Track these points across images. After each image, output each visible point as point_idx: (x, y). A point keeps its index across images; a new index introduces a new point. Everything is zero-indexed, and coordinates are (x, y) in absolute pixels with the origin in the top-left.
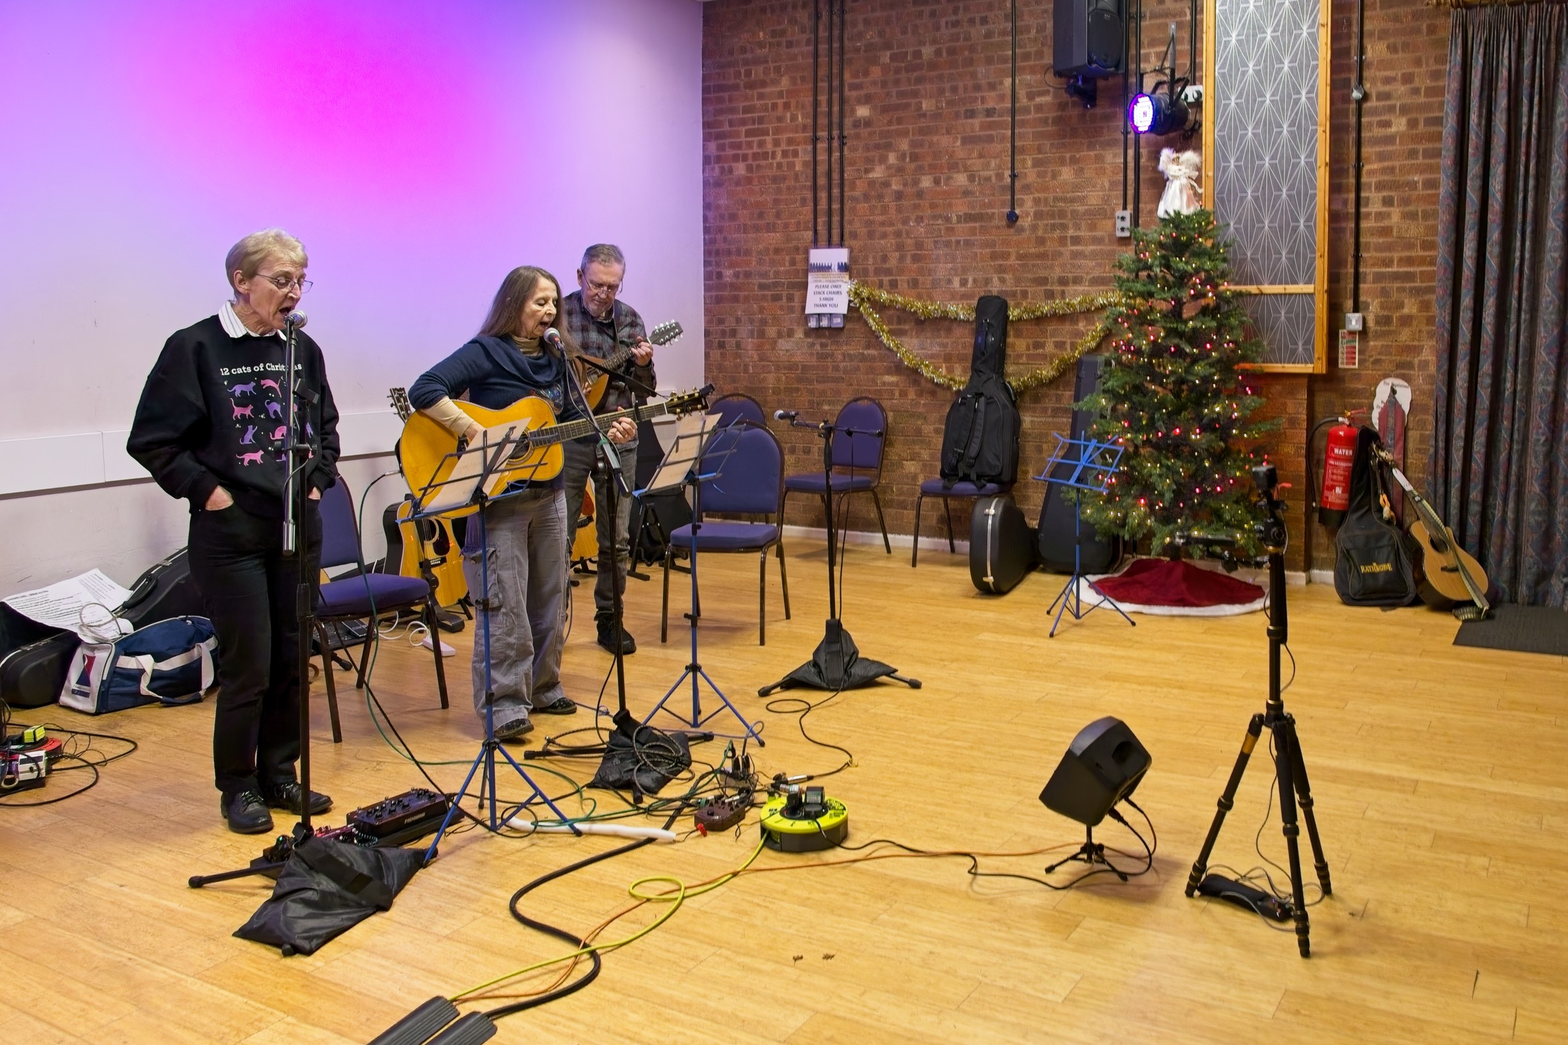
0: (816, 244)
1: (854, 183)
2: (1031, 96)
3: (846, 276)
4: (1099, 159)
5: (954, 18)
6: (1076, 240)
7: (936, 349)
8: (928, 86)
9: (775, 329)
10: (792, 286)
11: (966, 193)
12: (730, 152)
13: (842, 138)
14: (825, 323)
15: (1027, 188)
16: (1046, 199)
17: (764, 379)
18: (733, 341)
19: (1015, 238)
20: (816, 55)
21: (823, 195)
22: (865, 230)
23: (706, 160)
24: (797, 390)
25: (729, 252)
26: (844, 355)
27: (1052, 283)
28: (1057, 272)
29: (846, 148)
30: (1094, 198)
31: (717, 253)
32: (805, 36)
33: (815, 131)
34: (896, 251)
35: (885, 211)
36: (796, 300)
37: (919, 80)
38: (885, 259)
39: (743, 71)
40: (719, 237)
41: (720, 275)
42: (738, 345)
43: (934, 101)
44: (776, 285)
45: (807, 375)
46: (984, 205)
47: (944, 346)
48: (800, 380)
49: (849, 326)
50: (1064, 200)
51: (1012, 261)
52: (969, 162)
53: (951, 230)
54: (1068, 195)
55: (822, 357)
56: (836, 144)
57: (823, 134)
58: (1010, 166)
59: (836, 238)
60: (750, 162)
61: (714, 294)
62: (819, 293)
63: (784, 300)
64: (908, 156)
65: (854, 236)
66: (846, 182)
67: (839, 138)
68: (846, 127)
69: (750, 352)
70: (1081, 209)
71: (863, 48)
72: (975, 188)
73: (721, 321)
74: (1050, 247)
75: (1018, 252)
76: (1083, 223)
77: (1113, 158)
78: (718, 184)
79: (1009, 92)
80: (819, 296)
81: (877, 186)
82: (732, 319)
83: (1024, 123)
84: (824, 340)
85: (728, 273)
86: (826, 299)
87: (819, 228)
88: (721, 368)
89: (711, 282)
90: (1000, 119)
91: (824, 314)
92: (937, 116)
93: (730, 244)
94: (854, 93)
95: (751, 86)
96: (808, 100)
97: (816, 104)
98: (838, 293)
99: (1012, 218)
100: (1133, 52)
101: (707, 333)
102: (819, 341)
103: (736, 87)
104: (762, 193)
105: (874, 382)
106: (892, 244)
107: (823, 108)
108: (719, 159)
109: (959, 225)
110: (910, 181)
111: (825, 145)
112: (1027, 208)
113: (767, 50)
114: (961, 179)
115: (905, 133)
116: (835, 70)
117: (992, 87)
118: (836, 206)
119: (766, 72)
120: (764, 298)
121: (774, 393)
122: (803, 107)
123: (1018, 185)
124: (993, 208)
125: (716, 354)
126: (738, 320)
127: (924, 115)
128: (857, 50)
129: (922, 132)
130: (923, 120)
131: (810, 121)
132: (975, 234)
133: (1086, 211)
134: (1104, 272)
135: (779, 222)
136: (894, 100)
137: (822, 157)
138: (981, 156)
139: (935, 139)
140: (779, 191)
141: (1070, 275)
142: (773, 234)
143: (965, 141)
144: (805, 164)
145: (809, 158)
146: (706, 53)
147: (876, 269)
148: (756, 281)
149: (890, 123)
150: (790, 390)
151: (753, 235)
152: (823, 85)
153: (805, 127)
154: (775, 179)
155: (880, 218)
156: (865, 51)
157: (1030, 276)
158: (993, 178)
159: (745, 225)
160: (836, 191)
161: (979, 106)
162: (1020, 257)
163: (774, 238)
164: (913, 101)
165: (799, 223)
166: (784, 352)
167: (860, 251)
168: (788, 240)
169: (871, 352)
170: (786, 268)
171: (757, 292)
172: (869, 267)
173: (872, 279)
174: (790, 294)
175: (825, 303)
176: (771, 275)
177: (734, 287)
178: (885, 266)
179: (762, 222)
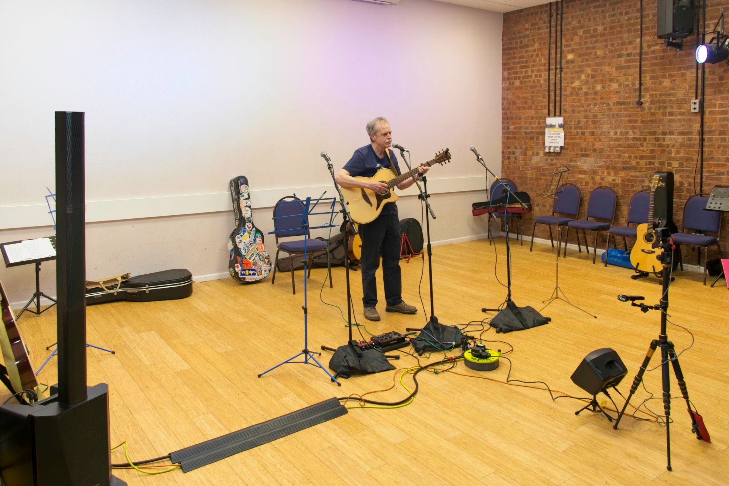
0: (549, 115)
1: (566, 88)
2: (649, 46)
3: (562, 129)
4: (683, 75)
5: (613, 13)
6: (671, 114)
7: (602, 164)
8: (600, 44)
10: (539, 133)
11: (618, 92)
12: (513, 76)
13: (561, 68)
14: (552, 150)
15: (647, 89)
16: (656, 94)
17: (526, 174)
18: (513, 156)
19: (640, 113)
20: (550, 33)
21: (552, 94)
22: (571, 109)
23: (503, 79)
24: (540, 179)
25: (512, 118)
26: (561, 164)
27: (659, 134)
28: (661, 129)
29: (562, 73)
30: (680, 94)
31: (508, 118)
32: (545, 25)
33: (549, 66)
34: (585, 118)
35: (580, 100)
36: (540, 139)
37: (596, 42)
38: (579, 122)
39: (519, 41)
40: (508, 112)
41: (508, 128)
42: (516, 158)
43: (603, 51)
44: (532, 133)
45: (545, 173)
46: (626, 98)
47: (606, 162)
48: (541, 174)
49: (563, 152)
50: (665, 95)
51: (639, 124)
52: (619, 78)
53: (610, 109)
54: (668, 93)
55: (551, 165)
56: (558, 71)
57: (553, 67)
58: (638, 79)
59: (558, 113)
60: (521, 80)
61: (506, 136)
62: (550, 137)
63: (535, 139)
64: (590, 75)
65: (566, 112)
66: (562, 88)
67: (560, 68)
68: (562, 64)
69: (521, 162)
70: (674, 99)
71: (571, 29)
72: (622, 90)
73: (509, 148)
74: (658, 117)
75: (641, 119)
76: (675, 106)
77: (691, 74)
78: (508, 89)
79: (638, 45)
80: (551, 138)
81: (576, 89)
82: (514, 147)
83: (646, 59)
84: (552, 158)
85: (512, 127)
86: (553, 140)
87: (551, 108)
88: (508, 168)
89: (505, 131)
90: (634, 58)
91: (552, 146)
92: (604, 57)
93: (513, 115)
94: (567, 49)
95: (522, 47)
96: (547, 52)
97: (550, 54)
98: (559, 137)
99: (640, 104)
100: (701, 23)
101: (503, 152)
102: (550, 158)
103: (516, 48)
104: (526, 93)
105: (574, 177)
106: (583, 116)
107: (553, 56)
108: (508, 79)
109: (613, 107)
110: (591, 87)
111: (554, 72)
112: (647, 98)
113: (529, 31)
114: (615, 86)
115: (589, 66)
116: (558, 39)
117: (630, 43)
118: (558, 98)
119: (529, 41)
120: (527, 138)
121: (530, 179)
122: (544, 55)
123: (643, 88)
124: (630, 99)
125: (506, 161)
126: (516, 148)
127: (598, 57)
128: (568, 30)
129: (597, 65)
130: (598, 59)
131: (547, 62)
132: (621, 111)
133: (676, 100)
134: (685, 129)
135: (533, 105)
136: (584, 51)
137: (552, 77)
138: (625, 75)
139: (603, 68)
140: (533, 92)
141: (668, 130)
142: (531, 111)
143: (617, 69)
144: (545, 80)
145: (547, 77)
146: (504, 34)
147: (575, 126)
148: (523, 131)
149: (582, 61)
150: (537, 179)
151: (523, 111)
152: (553, 46)
153: (545, 64)
154: (532, 87)
155: (577, 104)
156: (572, 30)
157: (648, 131)
158: (630, 85)
159: (519, 107)
160: (558, 92)
161: (624, 52)
162: (643, 122)
163: (531, 112)
164: (593, 51)
165: (542, 106)
166: (535, 162)
167: (569, 119)
168: (537, 113)
169: (573, 164)
170: (537, 126)
171: (524, 136)
172: (572, 125)
173: (574, 131)
174: (538, 137)
175: (553, 141)
176: (530, 128)
177: (514, 133)
178: (579, 125)
179: (527, 105)
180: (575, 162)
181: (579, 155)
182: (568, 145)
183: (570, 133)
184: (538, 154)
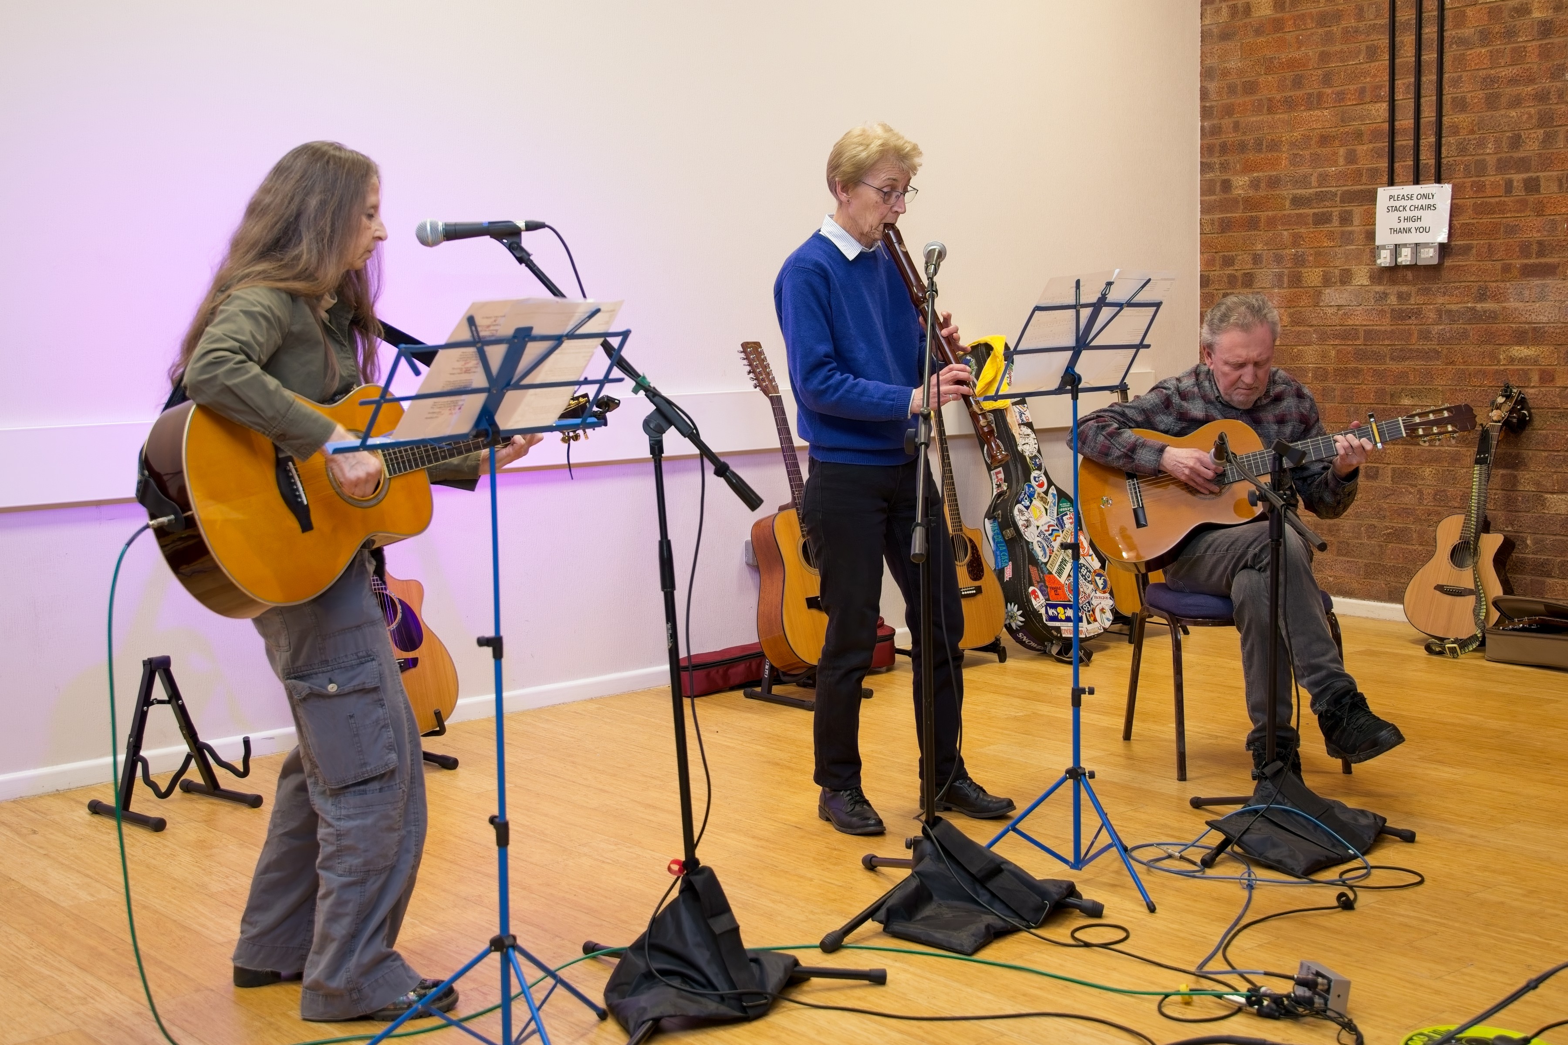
1: (1464, 12)
9: (1319, 271)
10: (1350, 198)
14: (1405, 258)
17: (1299, 356)
21: (1406, 40)
22: (1481, 94)
24: (1357, 372)
25: (1242, 147)
26: (1439, 312)
31: (1224, 149)
34: (1540, 126)
35: (1518, 56)
36: (1356, 221)
38: (1516, 142)
40: (1227, 122)
41: (1226, 186)
44: (1321, 197)
45: (1375, 348)
48: (1361, 356)
49: (1448, 263)
55: (1400, 316)
59: (1428, 111)
61: (1217, 216)
62: (1396, 209)
63: (1336, 221)
66: (1448, 14)
73: (1228, 262)
78: (1226, 36)
80: (1397, 214)
81: (1505, 14)
82: (1248, 258)
84: (1404, 289)
85: (1240, 183)
86: (1409, 219)
87: (1399, 96)
89: (1213, 197)
91: (1405, 245)
93: (1244, 133)
98: (1429, 207)
102: (1396, 289)
104: (1300, 44)
105: (1494, 357)
106: (1530, 116)
118: (1430, 56)
120: (1301, 220)
121: (1315, 377)
126: (1257, 259)
135: (1329, 91)
140: (1329, 39)
142: (1318, 113)
147: (1499, 160)
148: (1288, 192)
150: (1342, 374)
151: (1285, 116)
154: (1323, 19)
155: (1506, 72)
159: (1270, 100)
160: (1430, 31)
163: (1319, 119)
165: (1362, 91)
166: (1335, 309)
167: (1472, 132)
168: (1344, 120)
169: (1489, 305)
170: (1340, 168)
171: (1289, 211)
172: (1487, 158)
173: (1492, 178)
174: (1346, 211)
175: (1407, 225)
176: (1314, 180)
177: (1250, 204)
178: (1516, 155)
179: (1300, 93)
180: (1496, 297)
181: (1515, 272)
182: (1470, 235)
183: (1480, 187)
184: (1346, 278)
